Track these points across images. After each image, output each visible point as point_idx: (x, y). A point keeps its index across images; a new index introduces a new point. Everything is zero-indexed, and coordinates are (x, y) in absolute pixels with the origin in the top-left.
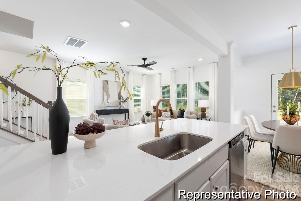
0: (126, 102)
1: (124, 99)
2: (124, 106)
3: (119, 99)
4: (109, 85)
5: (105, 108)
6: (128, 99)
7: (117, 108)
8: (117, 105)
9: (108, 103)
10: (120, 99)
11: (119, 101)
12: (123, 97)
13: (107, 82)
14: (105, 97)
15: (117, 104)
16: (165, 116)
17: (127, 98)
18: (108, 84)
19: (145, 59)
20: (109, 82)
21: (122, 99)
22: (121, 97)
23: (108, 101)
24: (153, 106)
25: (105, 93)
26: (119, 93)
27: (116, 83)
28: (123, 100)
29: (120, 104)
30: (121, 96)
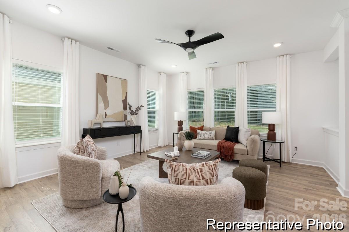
0: (136, 114)
1: (134, 109)
2: (133, 121)
3: (125, 108)
4: (107, 84)
5: (101, 126)
6: (140, 109)
7: (123, 124)
8: (122, 120)
9: (106, 115)
10: (127, 110)
11: (125, 112)
12: (131, 106)
13: (105, 77)
14: (101, 105)
15: (121, 118)
16: (204, 137)
17: (138, 108)
18: (106, 82)
19: (190, 33)
20: (108, 79)
21: (130, 110)
22: (128, 107)
23: (105, 113)
24: (178, 121)
25: (100, 97)
26: (124, 98)
27: (120, 81)
28: (132, 111)
29: (125, 117)
30: (129, 105)
